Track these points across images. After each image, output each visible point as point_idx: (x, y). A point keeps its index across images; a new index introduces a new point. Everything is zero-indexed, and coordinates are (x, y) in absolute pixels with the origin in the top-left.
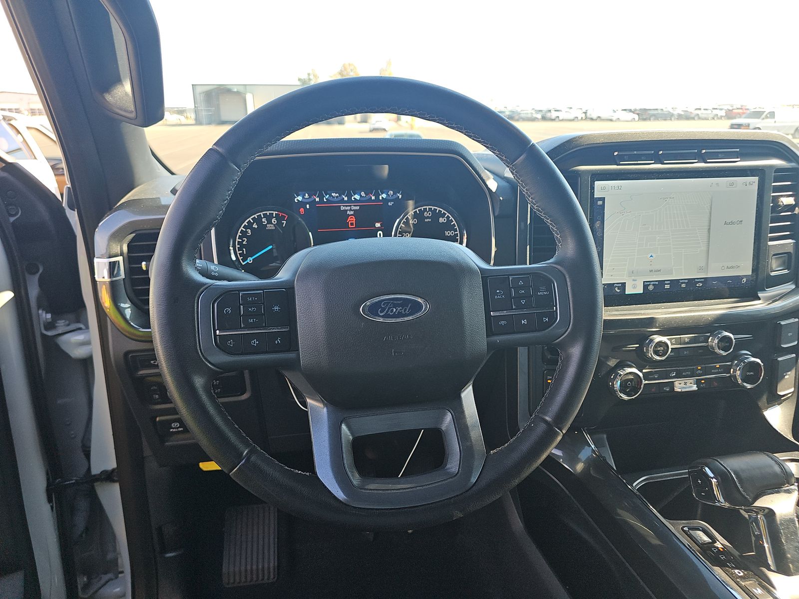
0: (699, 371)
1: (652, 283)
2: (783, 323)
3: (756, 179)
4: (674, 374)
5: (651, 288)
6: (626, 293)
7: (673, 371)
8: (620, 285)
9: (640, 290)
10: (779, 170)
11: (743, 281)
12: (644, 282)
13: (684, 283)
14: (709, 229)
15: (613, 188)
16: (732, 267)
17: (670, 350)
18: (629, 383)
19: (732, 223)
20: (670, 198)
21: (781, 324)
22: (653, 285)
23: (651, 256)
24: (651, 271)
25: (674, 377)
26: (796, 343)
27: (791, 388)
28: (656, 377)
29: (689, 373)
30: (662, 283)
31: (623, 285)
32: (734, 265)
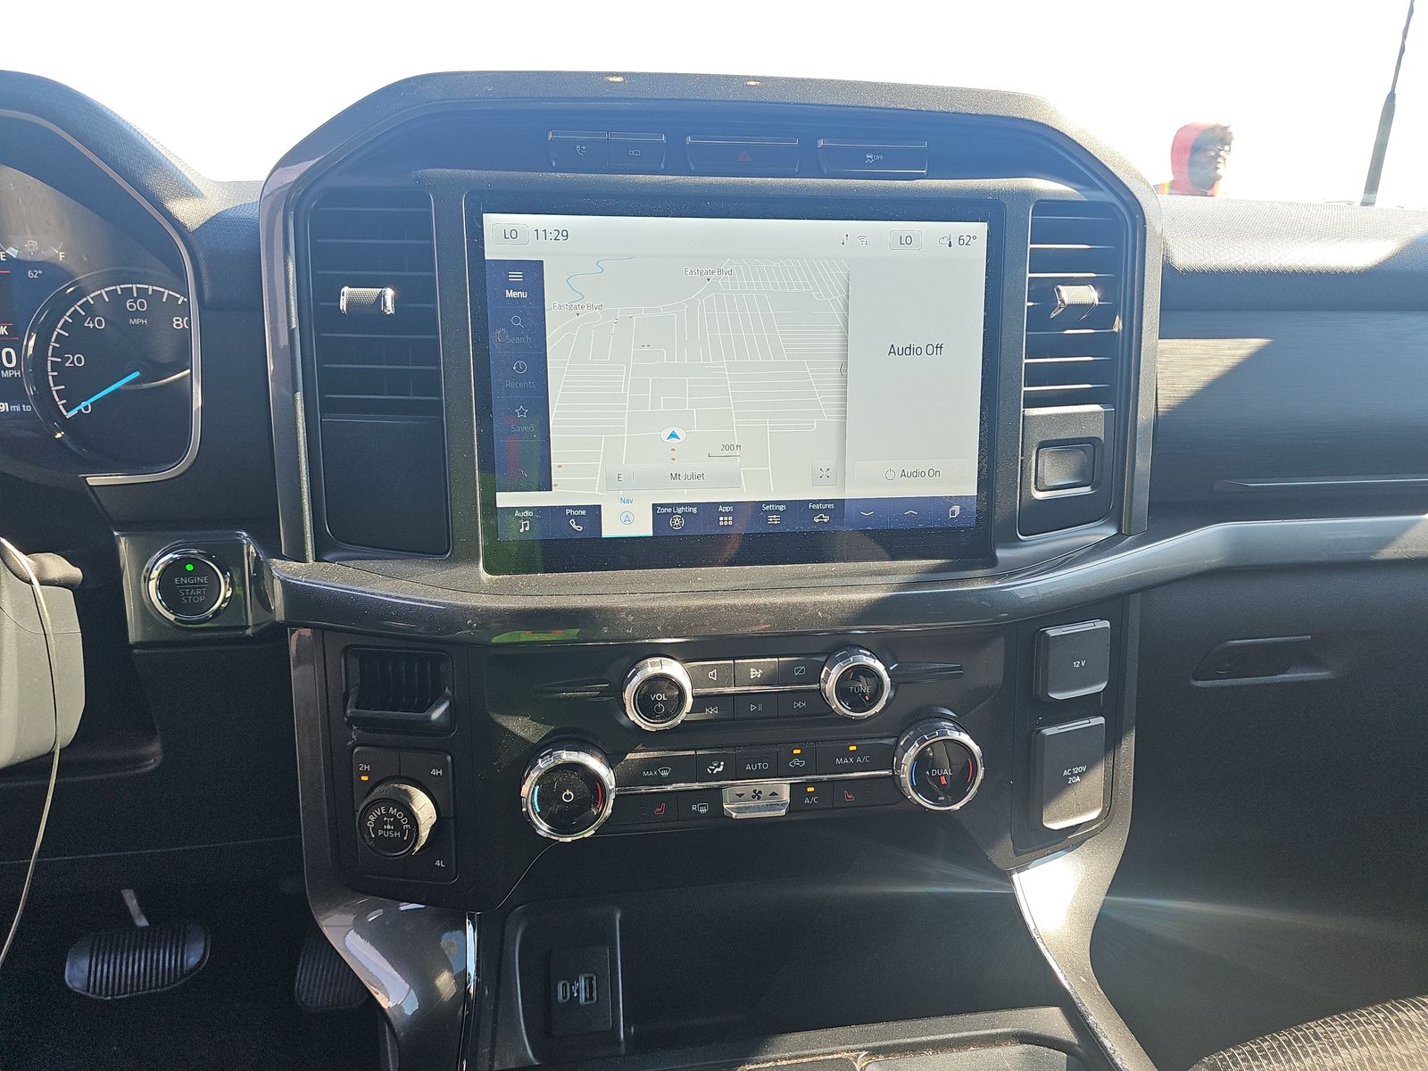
0: (797, 762)
1: (680, 510)
2: (1052, 632)
3: (980, 229)
4: (721, 769)
5: (677, 522)
6: (605, 534)
7: (718, 758)
8: (583, 512)
9: (646, 530)
10: (1046, 205)
11: (953, 513)
12: (655, 506)
13: (777, 512)
14: (844, 365)
15: (541, 234)
16: (917, 474)
17: (689, 701)
18: (568, 792)
19: (910, 350)
20: (721, 271)
21: (1048, 636)
22: (683, 514)
23: (673, 435)
24: (677, 476)
25: (719, 777)
26: (1101, 687)
27: (1093, 808)
28: (665, 774)
29: (766, 765)
30: (710, 509)
31: (594, 512)
32: (923, 466)
